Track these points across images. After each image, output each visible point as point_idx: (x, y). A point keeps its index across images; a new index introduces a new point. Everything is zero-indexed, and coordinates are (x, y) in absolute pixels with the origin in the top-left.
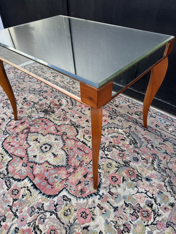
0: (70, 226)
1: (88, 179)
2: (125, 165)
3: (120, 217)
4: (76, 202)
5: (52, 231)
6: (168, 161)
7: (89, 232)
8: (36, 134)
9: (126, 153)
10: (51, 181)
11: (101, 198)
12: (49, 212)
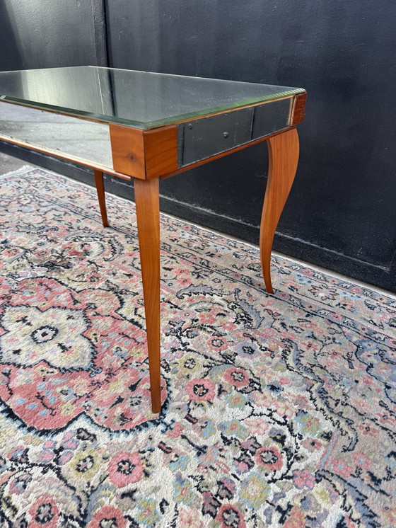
0: (89, 493)
1: (138, 393)
2: (224, 361)
3: (211, 467)
4: (109, 441)
5: (44, 506)
6: (317, 352)
7: (134, 503)
8: (24, 308)
9: (228, 338)
10: (50, 400)
11: (169, 430)
12: (41, 465)
